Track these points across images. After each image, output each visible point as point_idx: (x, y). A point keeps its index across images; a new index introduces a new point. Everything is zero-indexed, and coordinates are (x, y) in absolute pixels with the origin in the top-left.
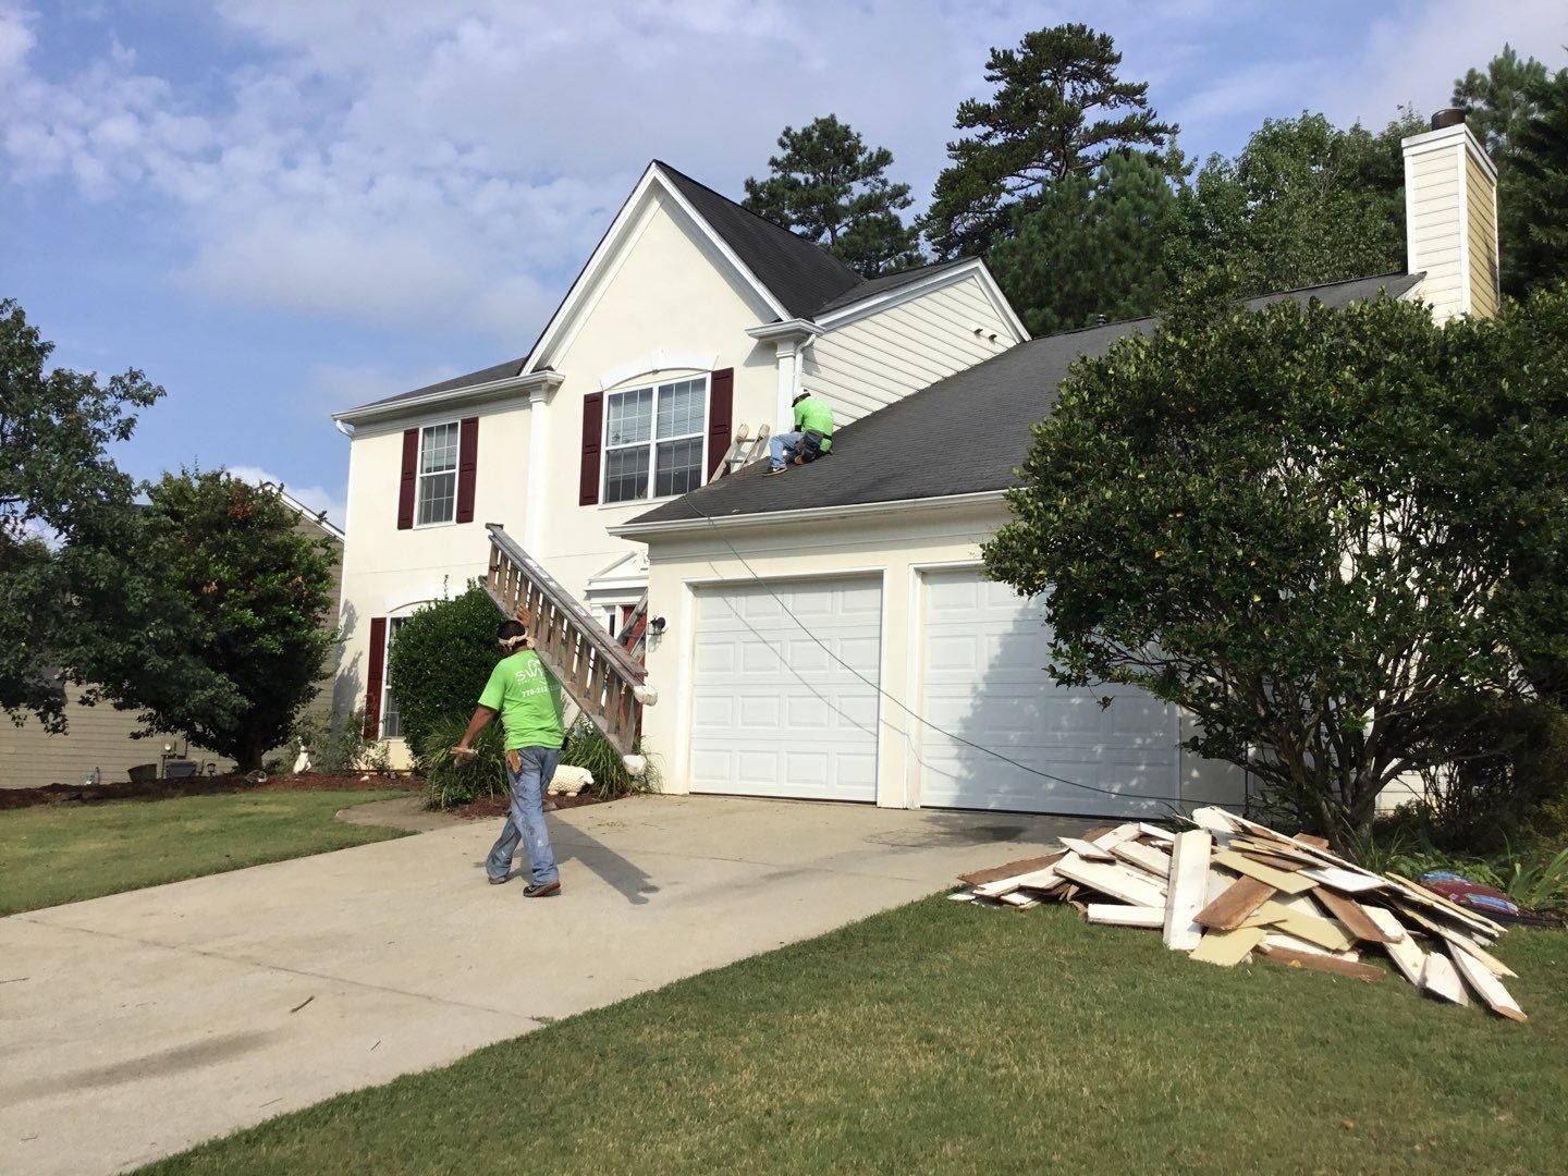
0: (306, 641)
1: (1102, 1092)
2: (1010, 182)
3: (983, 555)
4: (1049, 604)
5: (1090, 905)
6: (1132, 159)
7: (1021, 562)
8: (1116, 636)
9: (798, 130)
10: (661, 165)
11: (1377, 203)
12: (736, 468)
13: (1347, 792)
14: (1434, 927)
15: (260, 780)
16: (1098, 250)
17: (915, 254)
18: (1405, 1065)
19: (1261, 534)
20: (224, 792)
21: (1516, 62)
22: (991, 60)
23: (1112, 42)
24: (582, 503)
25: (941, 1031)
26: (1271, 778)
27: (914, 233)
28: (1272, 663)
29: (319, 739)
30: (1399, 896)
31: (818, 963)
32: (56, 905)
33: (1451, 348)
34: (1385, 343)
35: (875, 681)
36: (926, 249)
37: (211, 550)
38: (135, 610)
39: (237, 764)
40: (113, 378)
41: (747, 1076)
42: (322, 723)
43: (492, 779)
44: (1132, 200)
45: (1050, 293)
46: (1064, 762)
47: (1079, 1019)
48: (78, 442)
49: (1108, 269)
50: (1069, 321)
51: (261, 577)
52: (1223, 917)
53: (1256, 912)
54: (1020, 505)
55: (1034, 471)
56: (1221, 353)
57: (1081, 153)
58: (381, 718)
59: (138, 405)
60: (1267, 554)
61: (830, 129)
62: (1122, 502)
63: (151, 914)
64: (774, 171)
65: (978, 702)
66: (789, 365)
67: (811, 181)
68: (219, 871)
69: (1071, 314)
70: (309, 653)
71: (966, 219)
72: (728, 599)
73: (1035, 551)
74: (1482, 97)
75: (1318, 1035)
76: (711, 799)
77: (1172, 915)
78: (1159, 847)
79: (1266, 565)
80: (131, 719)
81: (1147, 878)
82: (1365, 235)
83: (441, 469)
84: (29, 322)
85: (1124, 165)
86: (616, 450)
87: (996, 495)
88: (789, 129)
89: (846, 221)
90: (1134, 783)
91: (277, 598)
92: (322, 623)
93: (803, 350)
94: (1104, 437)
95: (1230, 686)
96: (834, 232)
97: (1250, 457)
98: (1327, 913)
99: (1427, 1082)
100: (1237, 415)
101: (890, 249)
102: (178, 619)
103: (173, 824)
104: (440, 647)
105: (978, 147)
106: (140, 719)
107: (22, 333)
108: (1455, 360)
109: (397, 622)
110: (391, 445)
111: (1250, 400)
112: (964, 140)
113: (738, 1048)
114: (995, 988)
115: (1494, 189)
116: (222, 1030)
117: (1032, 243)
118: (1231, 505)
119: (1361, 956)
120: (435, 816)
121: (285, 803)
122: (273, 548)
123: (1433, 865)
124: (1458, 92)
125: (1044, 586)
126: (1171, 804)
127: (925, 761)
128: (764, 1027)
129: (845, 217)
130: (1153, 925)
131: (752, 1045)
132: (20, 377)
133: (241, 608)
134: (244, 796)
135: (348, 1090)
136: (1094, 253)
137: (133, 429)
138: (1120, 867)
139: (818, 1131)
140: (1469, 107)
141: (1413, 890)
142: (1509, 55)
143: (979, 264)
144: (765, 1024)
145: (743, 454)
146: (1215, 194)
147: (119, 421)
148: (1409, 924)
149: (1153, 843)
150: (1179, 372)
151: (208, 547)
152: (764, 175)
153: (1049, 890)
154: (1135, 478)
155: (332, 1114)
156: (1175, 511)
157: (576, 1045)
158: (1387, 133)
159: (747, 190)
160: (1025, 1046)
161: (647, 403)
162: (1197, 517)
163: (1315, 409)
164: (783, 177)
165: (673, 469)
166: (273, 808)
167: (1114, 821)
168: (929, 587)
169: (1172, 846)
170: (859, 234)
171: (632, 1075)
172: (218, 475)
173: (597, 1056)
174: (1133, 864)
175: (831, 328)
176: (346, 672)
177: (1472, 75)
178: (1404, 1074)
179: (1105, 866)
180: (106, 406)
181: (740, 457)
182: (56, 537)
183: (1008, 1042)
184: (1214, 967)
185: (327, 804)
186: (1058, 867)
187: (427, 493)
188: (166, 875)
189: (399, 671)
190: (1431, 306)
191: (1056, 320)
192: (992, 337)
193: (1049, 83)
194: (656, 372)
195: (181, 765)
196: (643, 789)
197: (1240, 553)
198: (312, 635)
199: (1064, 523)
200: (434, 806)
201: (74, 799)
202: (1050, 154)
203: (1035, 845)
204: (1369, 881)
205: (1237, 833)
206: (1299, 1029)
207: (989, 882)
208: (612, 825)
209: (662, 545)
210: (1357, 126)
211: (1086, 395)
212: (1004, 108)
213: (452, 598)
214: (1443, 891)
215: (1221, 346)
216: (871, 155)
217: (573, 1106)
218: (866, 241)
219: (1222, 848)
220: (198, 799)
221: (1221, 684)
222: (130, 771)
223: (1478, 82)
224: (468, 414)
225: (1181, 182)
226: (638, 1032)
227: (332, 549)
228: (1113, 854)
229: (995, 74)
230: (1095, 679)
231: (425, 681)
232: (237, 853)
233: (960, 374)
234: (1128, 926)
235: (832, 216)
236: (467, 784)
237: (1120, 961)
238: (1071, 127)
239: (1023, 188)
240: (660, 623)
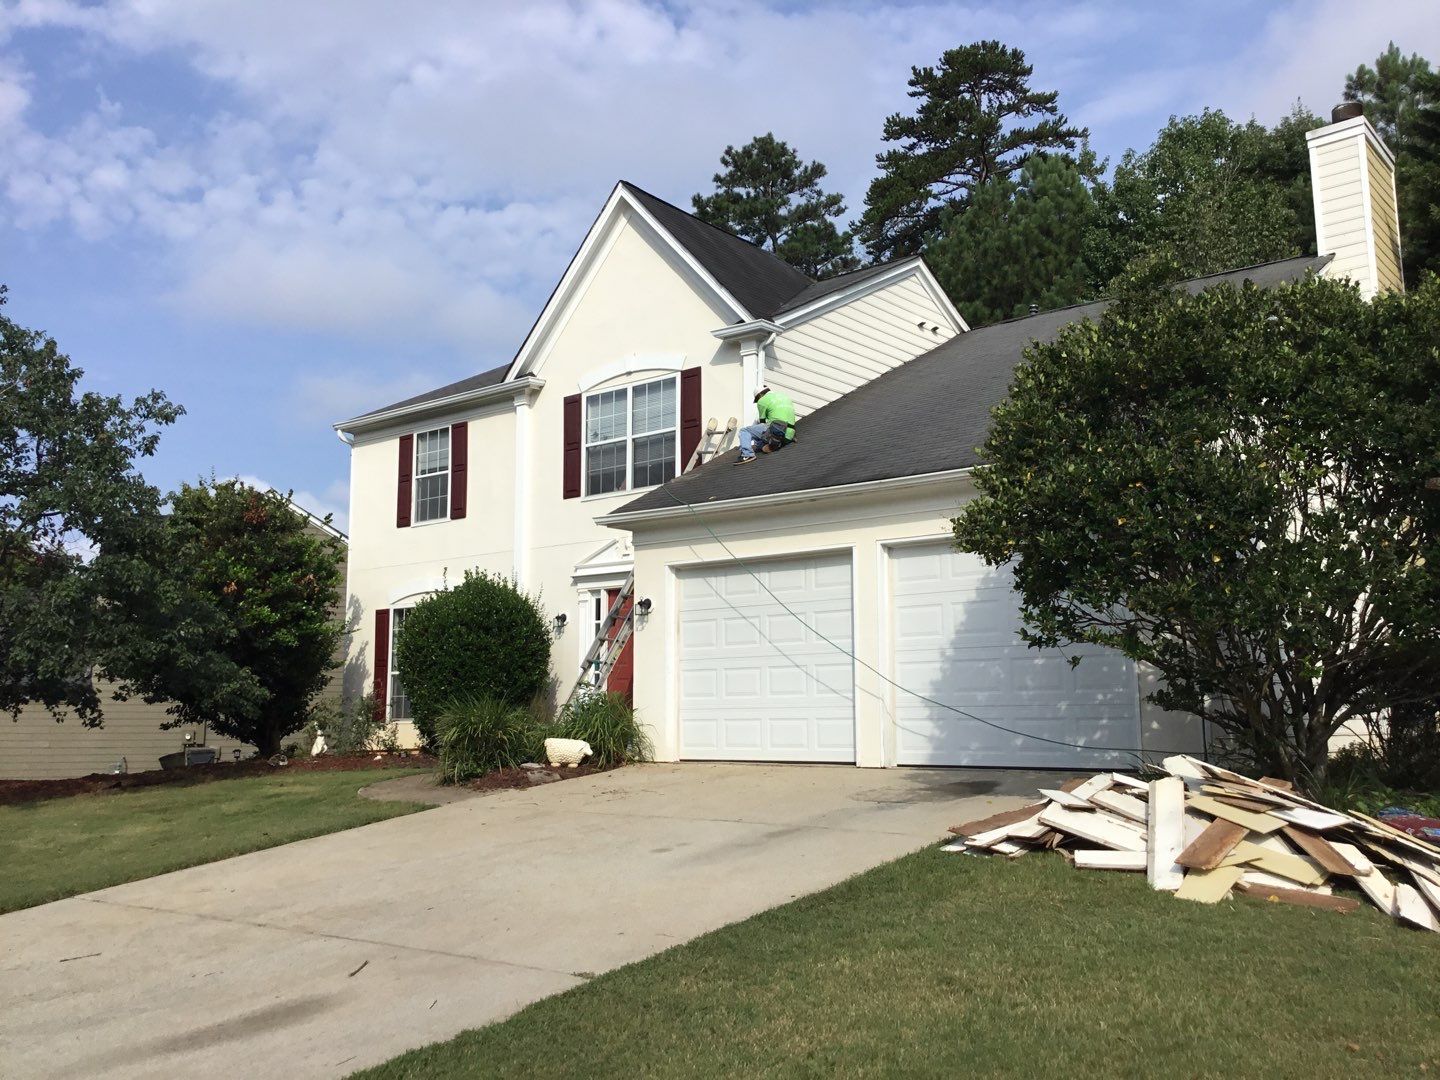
0: (318, 633)
1: (1119, 1025)
2: (936, 188)
3: (954, 529)
4: (1016, 572)
5: (1076, 852)
6: (1049, 162)
7: (991, 534)
8: (1084, 599)
9: (738, 148)
10: (627, 185)
11: (1277, 193)
12: (707, 459)
13: (1302, 736)
14: (1398, 860)
15: (281, 764)
16: (1022, 245)
17: (850, 257)
18: (1395, 990)
19: (1217, 499)
20: (251, 775)
21: (1401, 58)
22: (913, 77)
23: (1023, 56)
24: (566, 497)
25: (957, 973)
26: (1229, 727)
27: (848, 238)
28: (1233, 619)
29: (334, 723)
30: (1361, 831)
31: (830, 913)
32: (114, 885)
33: (1380, 321)
34: (1317, 318)
35: (849, 650)
36: (860, 251)
37: (230, 552)
38: (167, 612)
39: (257, 750)
40: (137, 399)
41: (785, 1022)
42: (337, 709)
43: (501, 755)
44: (1052, 199)
45: (979, 287)
46: (1032, 719)
47: (1085, 958)
48: (110, 459)
49: (1032, 262)
50: (998, 312)
51: (276, 576)
52: (1202, 858)
53: (1233, 852)
54: (985, 481)
55: (996, 449)
56: (1169, 334)
57: (999, 159)
58: (388, 701)
59: (161, 423)
60: (1225, 517)
61: (768, 147)
62: (1084, 475)
63: (203, 890)
64: (719, 187)
65: (946, 666)
66: (753, 362)
67: (753, 194)
68: (259, 848)
69: (1000, 306)
70: (321, 644)
71: (896, 224)
72: (708, 579)
73: (1004, 523)
74: (1372, 91)
75: (1309, 964)
76: (700, 765)
77: (1154, 857)
78: (1133, 795)
79: (1224, 527)
80: (161, 711)
81: (1127, 825)
82: (1268, 223)
83: (434, 470)
84: (60, 351)
85: (1044, 167)
86: (595, 447)
87: (963, 473)
88: (730, 148)
89: (785, 229)
90: (1097, 735)
91: (291, 595)
92: (331, 617)
93: (764, 348)
94: (1062, 415)
95: (1188, 642)
96: (775, 240)
97: (1202, 428)
98: (1298, 850)
99: (1419, 1005)
100: (1187, 391)
101: (827, 254)
102: (204, 618)
103: (208, 807)
104: (443, 634)
105: (905, 157)
106: (169, 712)
107: (55, 361)
108: (1386, 331)
109: (399, 612)
110: (388, 450)
111: (1197, 377)
112: (892, 151)
113: (771, 995)
114: (999, 932)
115: (1393, 175)
116: (289, 996)
117: (961, 242)
118: (1188, 473)
119: (1334, 890)
120: (449, 791)
121: (308, 784)
122: (286, 549)
123: (1388, 802)
124: (1349, 87)
125: (1011, 556)
126: (1135, 753)
127: (898, 722)
128: (793, 975)
129: (785, 225)
130: (1136, 868)
131: (784, 993)
132: (52, 402)
133: (260, 605)
134: (269, 779)
135: (417, 1047)
136: (1019, 248)
137: (156, 446)
138: (1100, 815)
139: (860, 1070)
140: (1359, 101)
141: (1375, 826)
142: (1394, 52)
143: (920, 263)
144: (792, 973)
145: (713, 446)
146: (1131, 189)
147: (144, 439)
148: (1375, 858)
149: (1128, 791)
150: (1132, 353)
151: (227, 550)
152: (709, 190)
153: (1036, 839)
154: (1094, 452)
155: (405, 1070)
156: (1135, 481)
157: (619, 997)
158: (1280, 127)
159: (694, 205)
160: (1038, 984)
161: (623, 402)
162: (1156, 486)
163: (1258, 382)
164: (726, 192)
165: (648, 462)
166: (297, 788)
167: (1086, 773)
168: (895, 561)
169: (1147, 793)
170: (797, 240)
171: (677, 1023)
172: (233, 484)
173: (641, 1008)
174: (1111, 811)
175: (789, 326)
176: (354, 661)
177: (1362, 71)
178: (1396, 999)
179: (1086, 815)
180: (131, 425)
181: (711, 448)
182: (91, 547)
183: (1022, 982)
184: (1199, 905)
185: (348, 783)
186: (1043, 816)
187: (422, 493)
188: (213, 855)
189: (407, 658)
190: (1357, 283)
191: (987, 311)
192: (934, 330)
193: (967, 96)
194: (629, 373)
195: (199, 753)
196: (637, 758)
197: (1199, 517)
198: (324, 627)
199: (1030, 497)
200: (447, 781)
201: (114, 787)
202: (971, 161)
203: (1011, 797)
204: (1335, 819)
205: (1207, 779)
206: (1290, 960)
207: (979, 833)
208: (615, 792)
209: (645, 532)
210: (1252, 122)
211: (1042, 377)
212: (927, 121)
213: (451, 589)
214: (1402, 827)
215: (1168, 327)
216: (806, 168)
217: (627, 1054)
218: (805, 247)
219: (1194, 793)
220: (228, 783)
221: (1181, 641)
222: (160, 759)
223: (1367, 76)
224: (458, 419)
225: (1094, 180)
226: (675, 983)
227: (337, 548)
228: (1092, 802)
229: (918, 90)
230: (1064, 640)
231: (430, 666)
232: (275, 832)
233: (907, 364)
234: (1114, 870)
235: (773, 225)
236: (476, 760)
237: (1111, 903)
238: (990, 135)
239: (948, 192)
240: (646, 604)
